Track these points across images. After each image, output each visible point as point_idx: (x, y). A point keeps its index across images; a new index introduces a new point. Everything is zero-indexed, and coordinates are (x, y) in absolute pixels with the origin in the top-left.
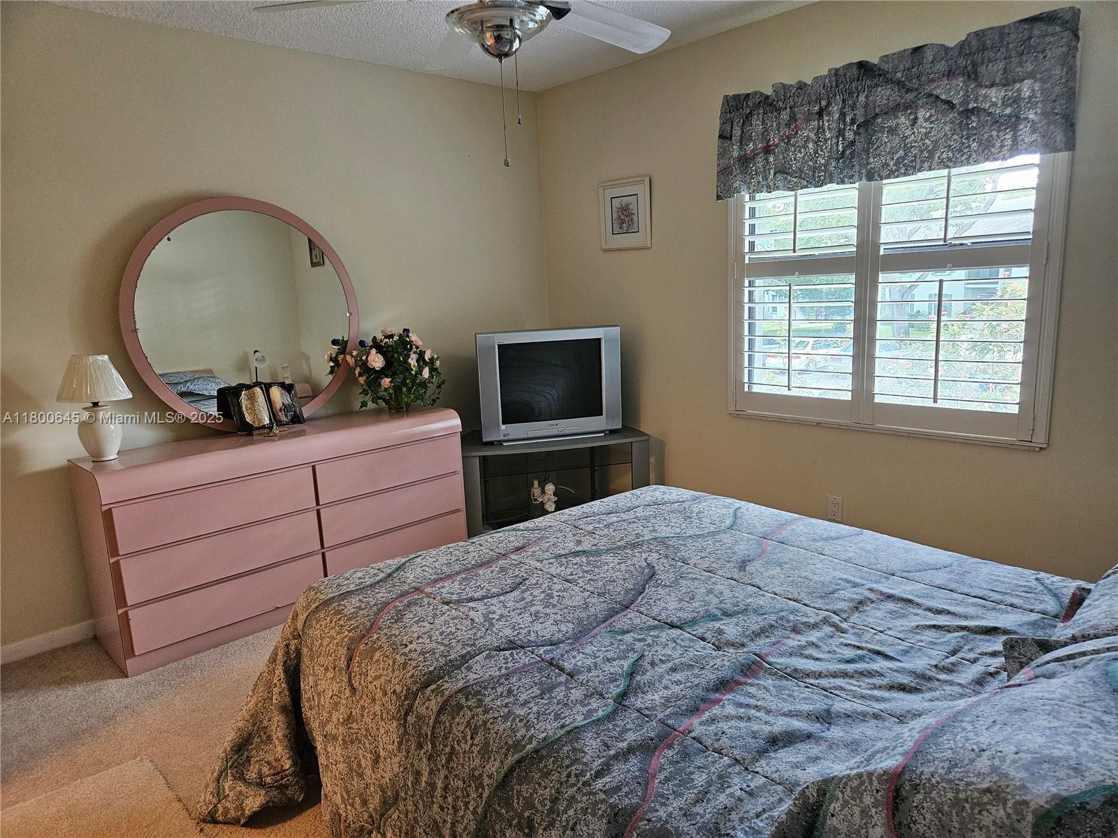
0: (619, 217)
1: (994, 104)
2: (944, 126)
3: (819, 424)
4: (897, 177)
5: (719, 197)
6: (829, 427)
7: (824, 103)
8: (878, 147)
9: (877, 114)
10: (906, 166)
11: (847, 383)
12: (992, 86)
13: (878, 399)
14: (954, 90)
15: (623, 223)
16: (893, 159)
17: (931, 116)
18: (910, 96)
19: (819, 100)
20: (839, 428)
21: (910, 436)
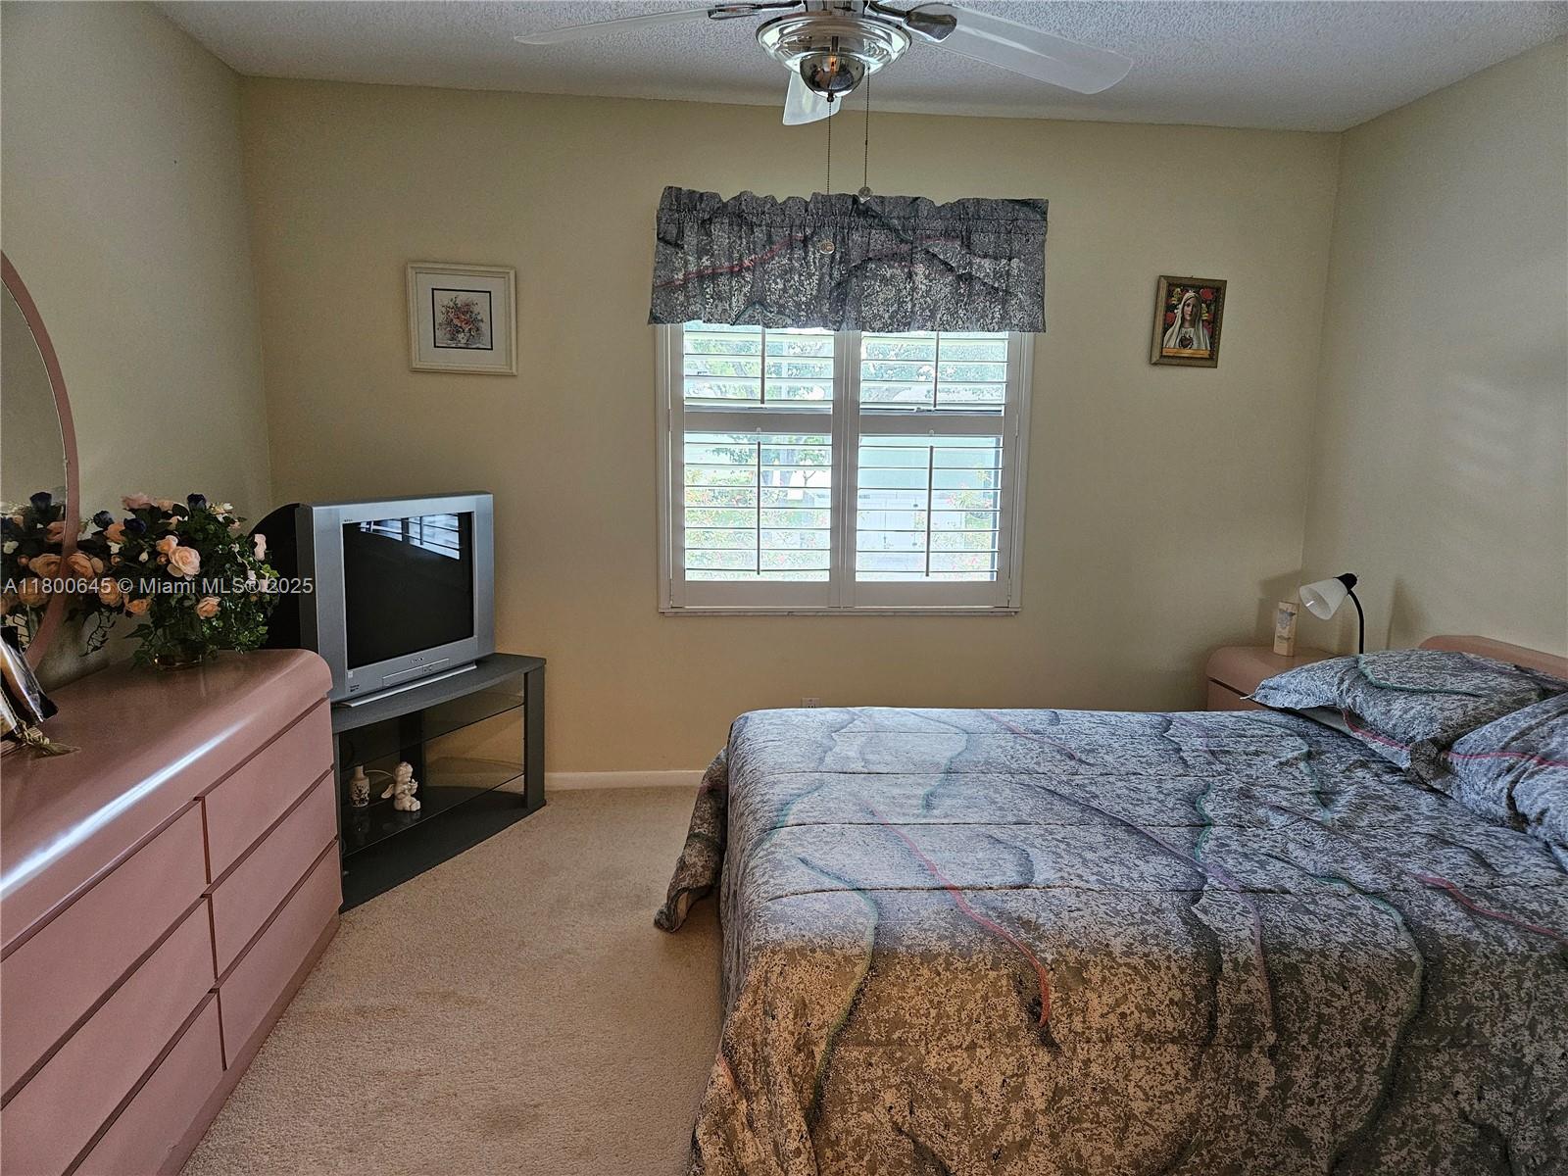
0: (450, 322)
1: (987, 275)
2: (943, 287)
3: (790, 613)
4: (891, 332)
5: (654, 319)
6: (804, 615)
7: (809, 232)
8: (869, 295)
9: (870, 259)
10: (900, 322)
11: (825, 561)
12: (985, 256)
13: (859, 578)
14: (950, 251)
15: (458, 332)
16: (888, 311)
17: (930, 274)
18: (905, 248)
19: (802, 227)
20: (816, 615)
21: (896, 614)
